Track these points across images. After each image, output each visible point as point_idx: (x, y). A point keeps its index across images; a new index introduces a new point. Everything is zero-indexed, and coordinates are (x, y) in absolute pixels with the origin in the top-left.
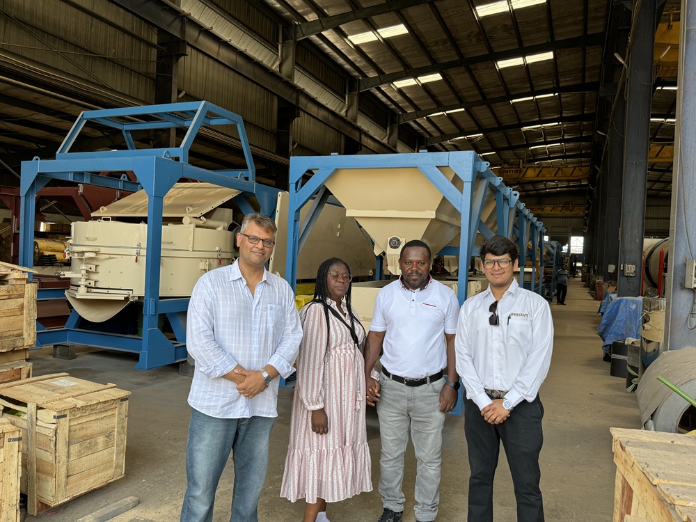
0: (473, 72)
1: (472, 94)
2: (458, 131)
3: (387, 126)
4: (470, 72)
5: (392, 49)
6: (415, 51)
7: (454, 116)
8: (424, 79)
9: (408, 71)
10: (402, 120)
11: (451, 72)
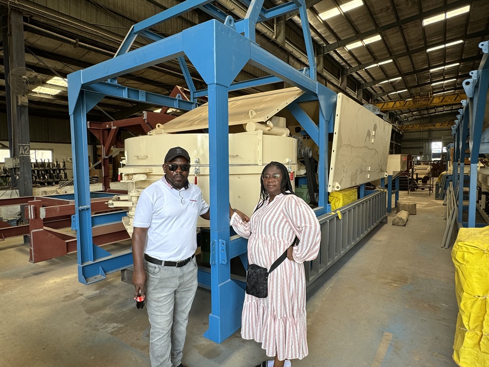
0: (404, 31)
1: (399, 48)
2: (385, 77)
3: (339, 77)
4: (402, 30)
5: (349, 20)
6: (365, 20)
7: (384, 66)
8: (368, 41)
9: (358, 35)
10: (349, 72)
11: (388, 32)
